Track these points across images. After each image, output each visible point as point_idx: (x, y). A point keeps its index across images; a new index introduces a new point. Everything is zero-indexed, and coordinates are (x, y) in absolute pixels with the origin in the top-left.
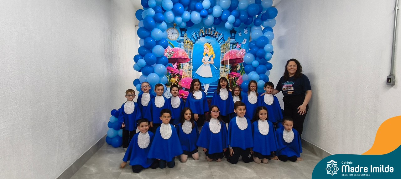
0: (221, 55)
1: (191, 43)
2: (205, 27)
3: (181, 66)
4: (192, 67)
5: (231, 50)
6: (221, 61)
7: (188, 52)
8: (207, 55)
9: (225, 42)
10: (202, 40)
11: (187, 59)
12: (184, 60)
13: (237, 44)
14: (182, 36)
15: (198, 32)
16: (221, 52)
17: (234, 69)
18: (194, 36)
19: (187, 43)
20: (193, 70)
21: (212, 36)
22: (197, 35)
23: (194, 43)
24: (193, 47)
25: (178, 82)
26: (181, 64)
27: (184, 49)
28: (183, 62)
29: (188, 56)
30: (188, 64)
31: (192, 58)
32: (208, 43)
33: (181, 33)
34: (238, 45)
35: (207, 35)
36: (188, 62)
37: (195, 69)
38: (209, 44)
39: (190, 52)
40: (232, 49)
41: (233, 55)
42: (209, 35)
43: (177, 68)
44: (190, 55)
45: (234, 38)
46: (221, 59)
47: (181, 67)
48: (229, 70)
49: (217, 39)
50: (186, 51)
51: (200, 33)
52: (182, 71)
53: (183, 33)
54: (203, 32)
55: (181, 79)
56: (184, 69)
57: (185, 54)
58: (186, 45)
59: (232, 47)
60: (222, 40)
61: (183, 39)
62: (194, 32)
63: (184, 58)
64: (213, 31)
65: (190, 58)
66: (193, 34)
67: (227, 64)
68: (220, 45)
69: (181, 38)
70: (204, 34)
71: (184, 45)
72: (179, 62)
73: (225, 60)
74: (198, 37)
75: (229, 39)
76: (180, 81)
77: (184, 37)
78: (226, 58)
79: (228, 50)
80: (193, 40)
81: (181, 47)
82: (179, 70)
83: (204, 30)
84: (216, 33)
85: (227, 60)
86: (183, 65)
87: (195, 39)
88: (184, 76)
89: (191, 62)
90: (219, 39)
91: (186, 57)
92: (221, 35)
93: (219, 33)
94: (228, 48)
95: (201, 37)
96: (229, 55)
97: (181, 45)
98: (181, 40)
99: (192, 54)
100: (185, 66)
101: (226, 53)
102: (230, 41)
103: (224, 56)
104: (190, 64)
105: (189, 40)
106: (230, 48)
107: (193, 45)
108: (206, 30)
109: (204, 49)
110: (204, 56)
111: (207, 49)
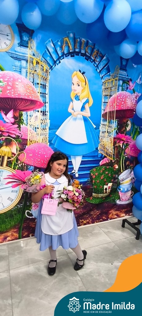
0: (103, 101)
1: (46, 67)
2: (74, 35)
3: (24, 117)
4: (48, 121)
5: (120, 92)
6: (103, 112)
7: (39, 85)
8: (77, 98)
9: (110, 75)
10: (68, 62)
11: (37, 101)
12: (31, 104)
13: (129, 82)
15: (59, 43)
16: (104, 94)
17: (123, 128)
18: (51, 50)
19: (35, 64)
20: (50, 129)
21: (88, 58)
22: (58, 49)
23: (51, 68)
24: (49, 77)
25: (19, 155)
26: (24, 113)
27: (28, 78)
28: (27, 108)
29: (39, 94)
30: (39, 115)
31: (47, 100)
32: (80, 71)
33: (21, 37)
34: (131, 84)
35: (77, 53)
36: (40, 110)
37: (55, 126)
38: (83, 73)
39: (44, 86)
40: (123, 90)
41: (123, 103)
42: (83, 55)
43: (13, 124)
44: (43, 95)
45: (126, 70)
46: (103, 108)
47: (25, 122)
48: (115, 130)
49: (97, 66)
50: (34, 83)
51: (64, 45)
52: (27, 131)
53: (26, 37)
54: (70, 45)
55: (25, 149)
56: (31, 126)
57: (33, 91)
58: (34, 69)
59: (122, 86)
60: (105, 70)
61: (26, 52)
62: (50, 42)
63: (30, 100)
64: (89, 48)
65: (43, 100)
66: (48, 46)
67: (112, 119)
68: (101, 79)
69: (21, 49)
70: (71, 49)
71: (29, 69)
72: (19, 109)
73: (109, 112)
74: (59, 56)
75: (117, 69)
76: (21, 153)
77: (29, 48)
78: (112, 106)
79: (115, 92)
80: (48, 59)
81: (21, 72)
82: (19, 127)
83: (73, 40)
84: (95, 53)
85: (112, 111)
86: (27, 116)
87: (52, 58)
88: (31, 142)
89: (45, 110)
90: (101, 67)
91: (34, 99)
92: (105, 58)
93: (101, 53)
94: (115, 89)
95: (66, 56)
96: (117, 102)
97: (21, 67)
98: (21, 54)
99: (47, 92)
100: (33, 118)
101: (111, 97)
102: (119, 75)
103: (108, 103)
104: (43, 115)
105: (39, 58)
106: (118, 89)
107: (49, 71)
108: (77, 41)
109: (73, 86)
110: (72, 100)
111: (79, 86)
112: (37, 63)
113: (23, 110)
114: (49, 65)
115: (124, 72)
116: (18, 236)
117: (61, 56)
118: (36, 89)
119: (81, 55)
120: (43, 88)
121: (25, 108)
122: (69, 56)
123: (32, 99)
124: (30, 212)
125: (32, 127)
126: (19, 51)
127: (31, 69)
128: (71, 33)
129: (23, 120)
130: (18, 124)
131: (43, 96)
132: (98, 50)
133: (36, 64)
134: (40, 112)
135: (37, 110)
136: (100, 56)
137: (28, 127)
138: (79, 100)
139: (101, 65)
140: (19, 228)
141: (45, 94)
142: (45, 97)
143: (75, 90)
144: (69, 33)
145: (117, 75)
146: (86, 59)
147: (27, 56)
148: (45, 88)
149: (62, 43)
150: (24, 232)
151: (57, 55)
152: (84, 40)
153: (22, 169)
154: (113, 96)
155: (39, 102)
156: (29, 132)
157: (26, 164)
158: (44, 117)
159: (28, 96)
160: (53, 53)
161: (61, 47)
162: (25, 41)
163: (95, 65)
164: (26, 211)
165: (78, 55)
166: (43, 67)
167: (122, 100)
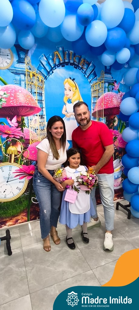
0: (92, 102)
1: (41, 77)
2: (63, 48)
3: (25, 121)
6: (92, 112)
7: (37, 94)
8: (69, 101)
9: (97, 79)
10: (60, 72)
11: (35, 107)
12: (31, 110)
13: (114, 84)
14: (21, 61)
15: (51, 57)
16: (93, 96)
18: (45, 63)
19: (31, 77)
21: (76, 67)
22: (51, 61)
23: (46, 78)
24: (44, 86)
25: (23, 152)
26: (25, 118)
27: (27, 88)
28: (28, 113)
29: (37, 101)
30: (38, 118)
31: (44, 106)
32: (70, 78)
33: (19, 55)
34: (116, 85)
35: (67, 64)
36: (38, 114)
38: (73, 80)
39: (40, 94)
40: (109, 91)
41: (109, 102)
42: (72, 64)
43: (17, 127)
44: (40, 101)
45: (110, 74)
46: (92, 108)
47: (27, 125)
49: (85, 73)
50: (32, 92)
51: (55, 58)
52: (29, 132)
53: (22, 55)
54: (60, 57)
55: (28, 147)
56: (31, 128)
57: (31, 99)
58: (31, 81)
59: (108, 88)
60: (92, 75)
61: (24, 68)
62: (43, 56)
63: (30, 107)
64: (77, 58)
65: (40, 106)
66: (42, 60)
67: (101, 117)
68: (90, 83)
69: (19, 66)
70: (61, 60)
71: (27, 81)
72: (21, 115)
73: (98, 111)
74: (51, 67)
75: (103, 73)
76: (25, 151)
77: (26, 64)
78: (100, 106)
79: (102, 94)
80: (43, 70)
81: (20, 84)
82: (22, 129)
83: (62, 53)
84: (82, 62)
85: (101, 110)
86: (28, 120)
87: (46, 69)
88: (33, 141)
89: (43, 114)
90: (88, 73)
91: (32, 105)
92: (91, 65)
93: (88, 61)
94: (102, 90)
95: (58, 67)
96: (104, 101)
97: (21, 80)
98: (19, 70)
99: (43, 98)
100: (32, 121)
101: (99, 98)
102: (105, 78)
103: (97, 103)
104: (41, 118)
105: (35, 71)
106: (105, 91)
107: (44, 81)
108: (66, 53)
109: (65, 91)
110: (65, 103)
111: (70, 90)
112: (34, 75)
113: (25, 116)
114: (44, 75)
115: (109, 75)
116: (27, 219)
117: (53, 67)
118: (33, 97)
119: (70, 65)
120: (40, 96)
121: (26, 114)
122: (60, 66)
123: (31, 106)
124: (35, 198)
125: (33, 128)
126: (18, 67)
127: (29, 81)
128: (60, 47)
129: (25, 124)
130: (21, 128)
131: (40, 103)
132: (85, 59)
133: (33, 77)
134: (38, 116)
135: (36, 114)
136: (87, 64)
137: (30, 129)
138: (71, 102)
139: (88, 71)
140: (27, 213)
141: (42, 100)
142: (42, 103)
143: (67, 95)
144: (58, 48)
145: (103, 79)
146: (74, 67)
147: (24, 70)
148: (42, 96)
149: (53, 56)
150: (31, 215)
151: (50, 67)
152: (71, 51)
153: (27, 164)
154: (101, 97)
155: (37, 107)
156: (30, 134)
157: (30, 160)
158: (42, 120)
159: (28, 103)
160: (46, 65)
161: (53, 60)
162: (22, 58)
163: (83, 72)
164: (32, 198)
165: (68, 65)
166: (39, 78)
167: (109, 100)
